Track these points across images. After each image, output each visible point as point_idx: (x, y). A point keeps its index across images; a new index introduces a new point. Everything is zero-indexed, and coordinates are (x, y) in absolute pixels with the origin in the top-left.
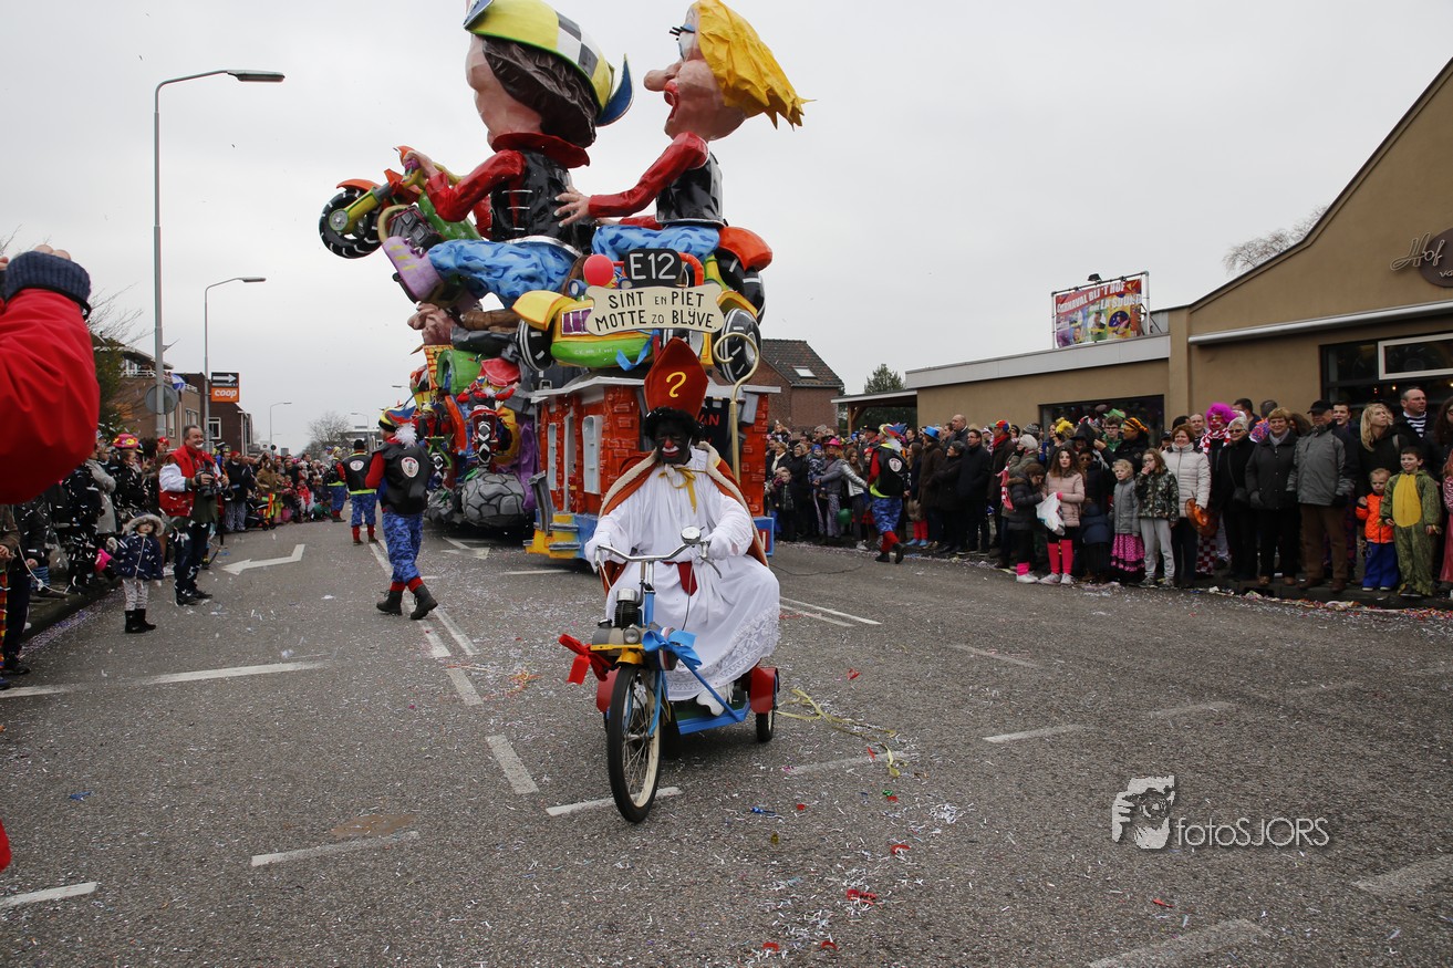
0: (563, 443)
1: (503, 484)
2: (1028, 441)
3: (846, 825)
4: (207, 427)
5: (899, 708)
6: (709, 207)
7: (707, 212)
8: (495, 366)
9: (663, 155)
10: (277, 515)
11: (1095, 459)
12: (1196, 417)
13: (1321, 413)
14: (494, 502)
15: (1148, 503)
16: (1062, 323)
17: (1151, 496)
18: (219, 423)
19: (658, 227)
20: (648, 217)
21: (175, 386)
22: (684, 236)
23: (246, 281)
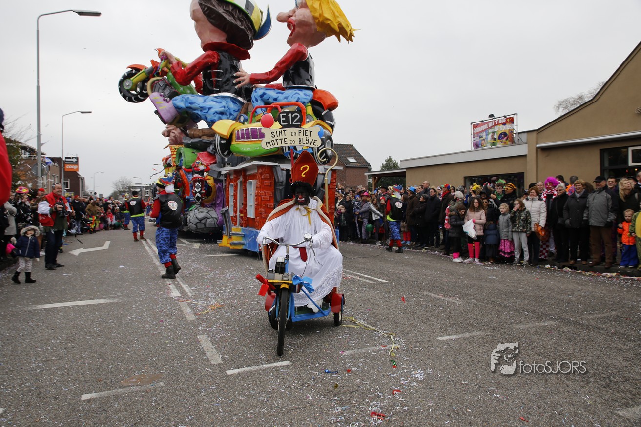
0: (237, 193)
1: (208, 213)
2: (459, 194)
3: (370, 380)
4: (62, 183)
5: (396, 323)
6: (308, 80)
7: (307, 82)
8: (204, 155)
9: (286, 54)
10: (97, 227)
11: (490, 203)
12: (540, 183)
13: (599, 182)
14: (203, 221)
15: (516, 224)
16: (476, 138)
17: (518, 221)
18: (69, 181)
19: (283, 89)
20: (279, 84)
21: (47, 163)
22: (296, 93)
23: (82, 113)
